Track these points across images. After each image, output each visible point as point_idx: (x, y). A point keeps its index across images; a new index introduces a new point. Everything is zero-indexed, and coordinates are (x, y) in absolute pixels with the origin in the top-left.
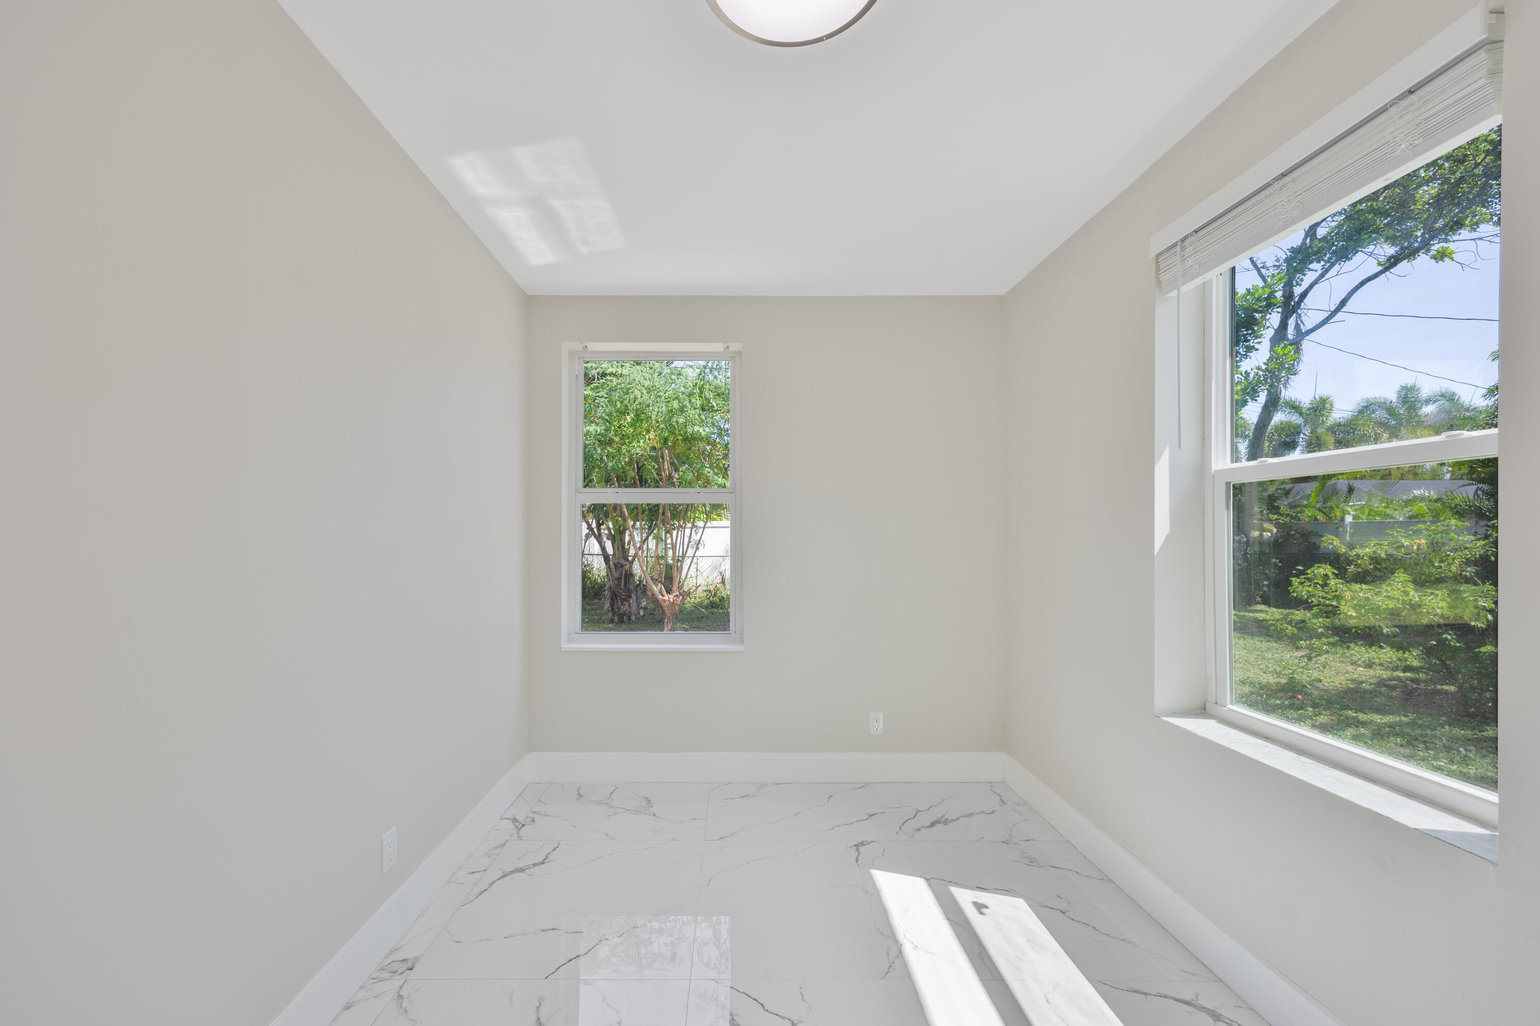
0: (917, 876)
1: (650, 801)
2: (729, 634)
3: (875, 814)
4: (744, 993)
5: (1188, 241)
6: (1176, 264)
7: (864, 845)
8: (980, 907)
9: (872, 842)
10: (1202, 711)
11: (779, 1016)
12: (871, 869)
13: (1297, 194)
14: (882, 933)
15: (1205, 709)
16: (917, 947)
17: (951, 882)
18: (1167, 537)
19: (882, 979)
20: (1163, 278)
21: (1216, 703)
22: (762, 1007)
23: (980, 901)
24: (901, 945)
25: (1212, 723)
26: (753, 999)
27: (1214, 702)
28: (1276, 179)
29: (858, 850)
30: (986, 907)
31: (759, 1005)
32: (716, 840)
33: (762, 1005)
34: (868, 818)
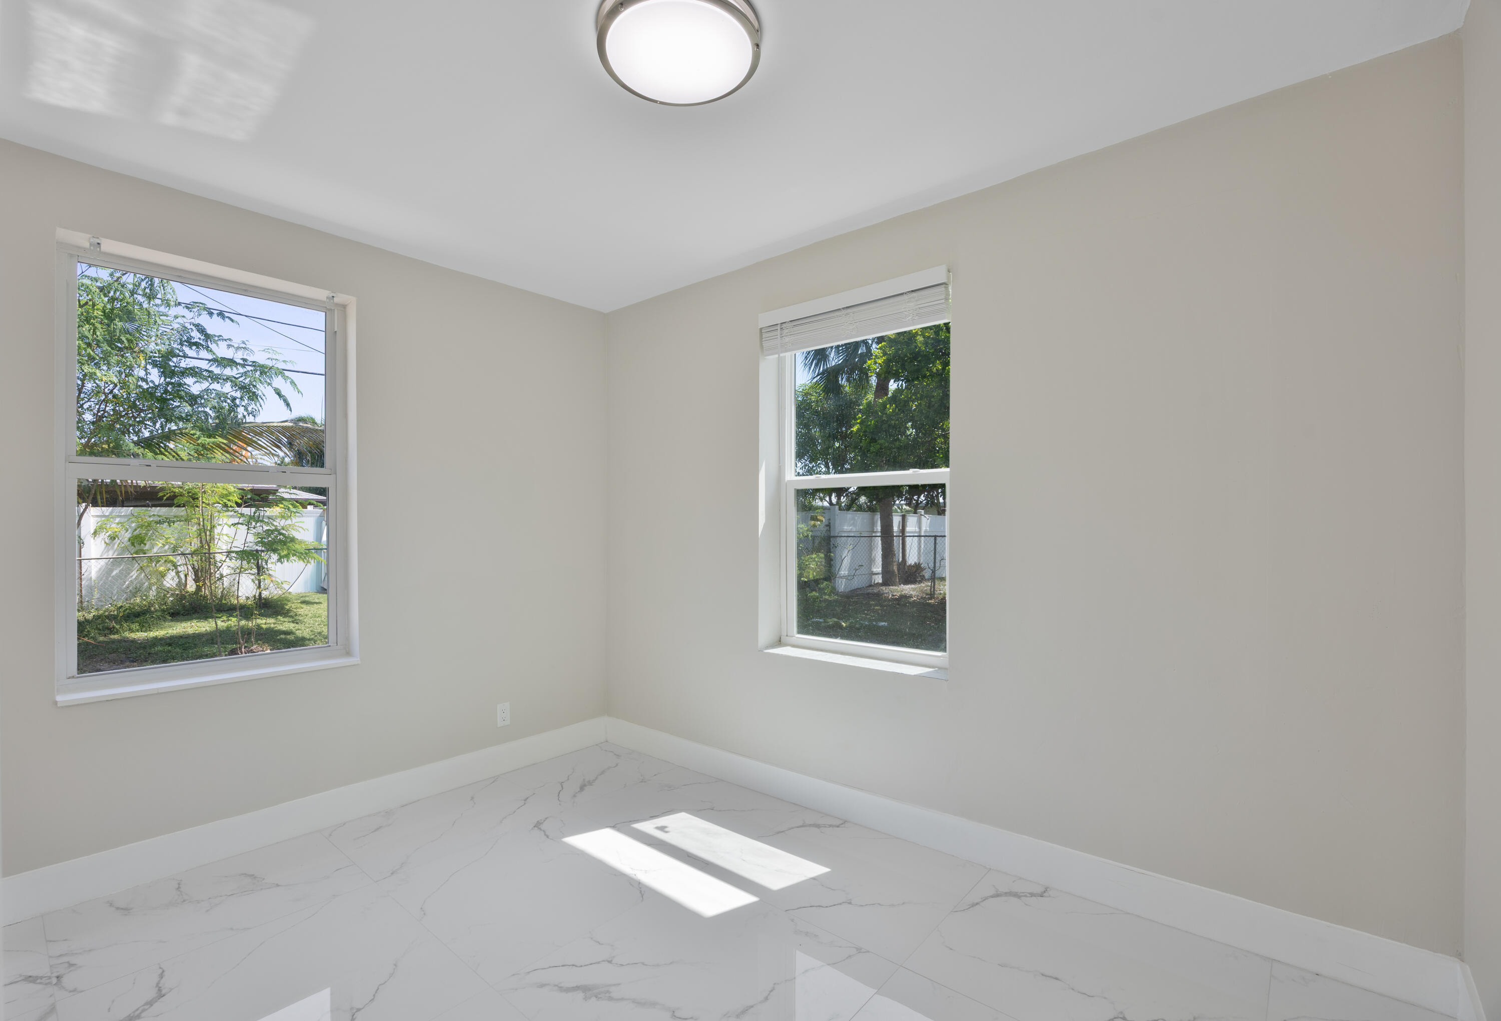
0: (604, 828)
1: (253, 875)
2: (330, 646)
3: (528, 798)
4: (550, 967)
5: (784, 325)
6: (777, 338)
7: (542, 823)
8: (662, 829)
9: (546, 818)
10: (779, 643)
11: (594, 963)
12: (563, 838)
13: (856, 321)
14: (615, 875)
15: (780, 641)
16: (646, 871)
17: (631, 821)
18: (765, 524)
19: (642, 901)
20: (765, 344)
21: (787, 636)
22: (574, 967)
23: (659, 825)
24: (635, 875)
25: (789, 648)
26: (562, 966)
27: (786, 635)
28: (843, 308)
29: (540, 829)
30: (666, 827)
31: (571, 966)
32: (389, 877)
33: (573, 965)
34: (525, 803)
